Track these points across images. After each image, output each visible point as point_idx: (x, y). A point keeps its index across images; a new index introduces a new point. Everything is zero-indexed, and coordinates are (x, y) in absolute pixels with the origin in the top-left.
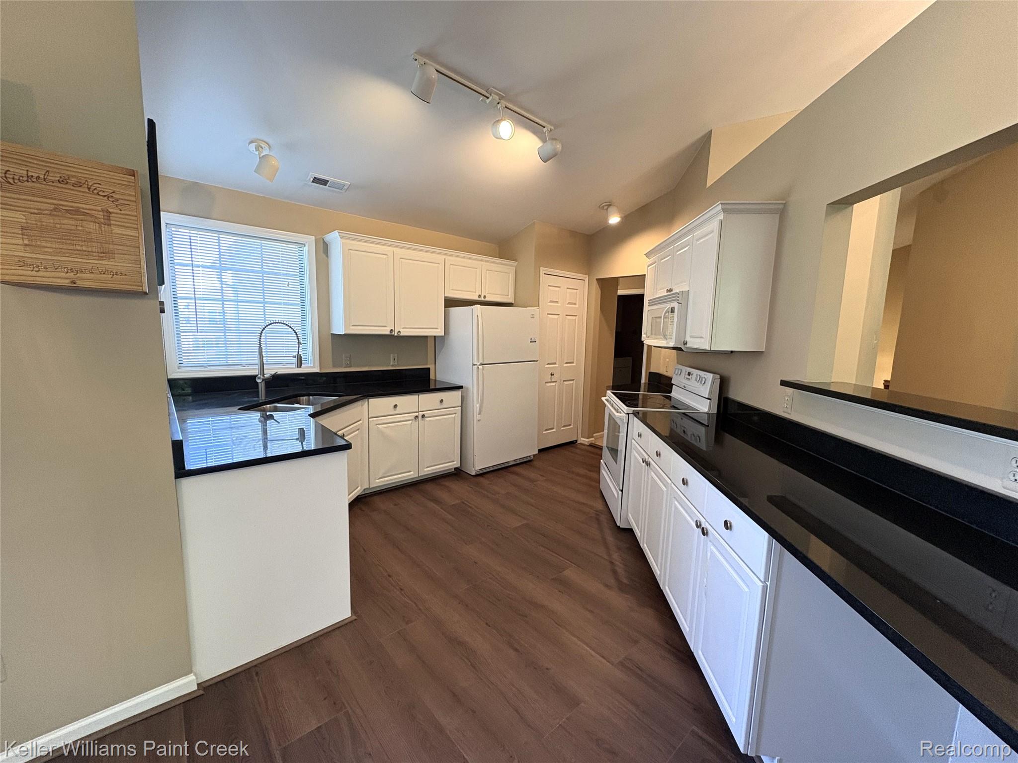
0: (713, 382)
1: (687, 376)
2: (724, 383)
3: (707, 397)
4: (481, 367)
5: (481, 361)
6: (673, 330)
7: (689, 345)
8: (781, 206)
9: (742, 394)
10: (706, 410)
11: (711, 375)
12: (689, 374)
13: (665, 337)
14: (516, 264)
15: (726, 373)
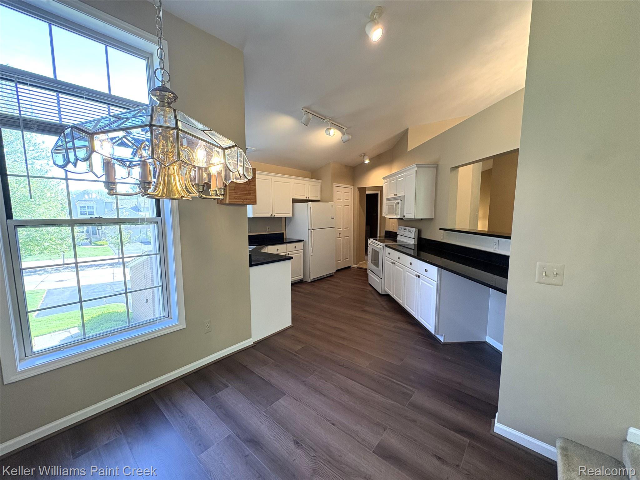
0: (415, 232)
1: (405, 230)
2: (419, 232)
3: (413, 238)
4: (312, 231)
5: (312, 228)
6: (399, 211)
7: (406, 217)
8: (437, 166)
9: (427, 235)
10: (413, 243)
11: (415, 229)
12: (405, 229)
13: (396, 214)
14: (321, 182)
15: (420, 228)
